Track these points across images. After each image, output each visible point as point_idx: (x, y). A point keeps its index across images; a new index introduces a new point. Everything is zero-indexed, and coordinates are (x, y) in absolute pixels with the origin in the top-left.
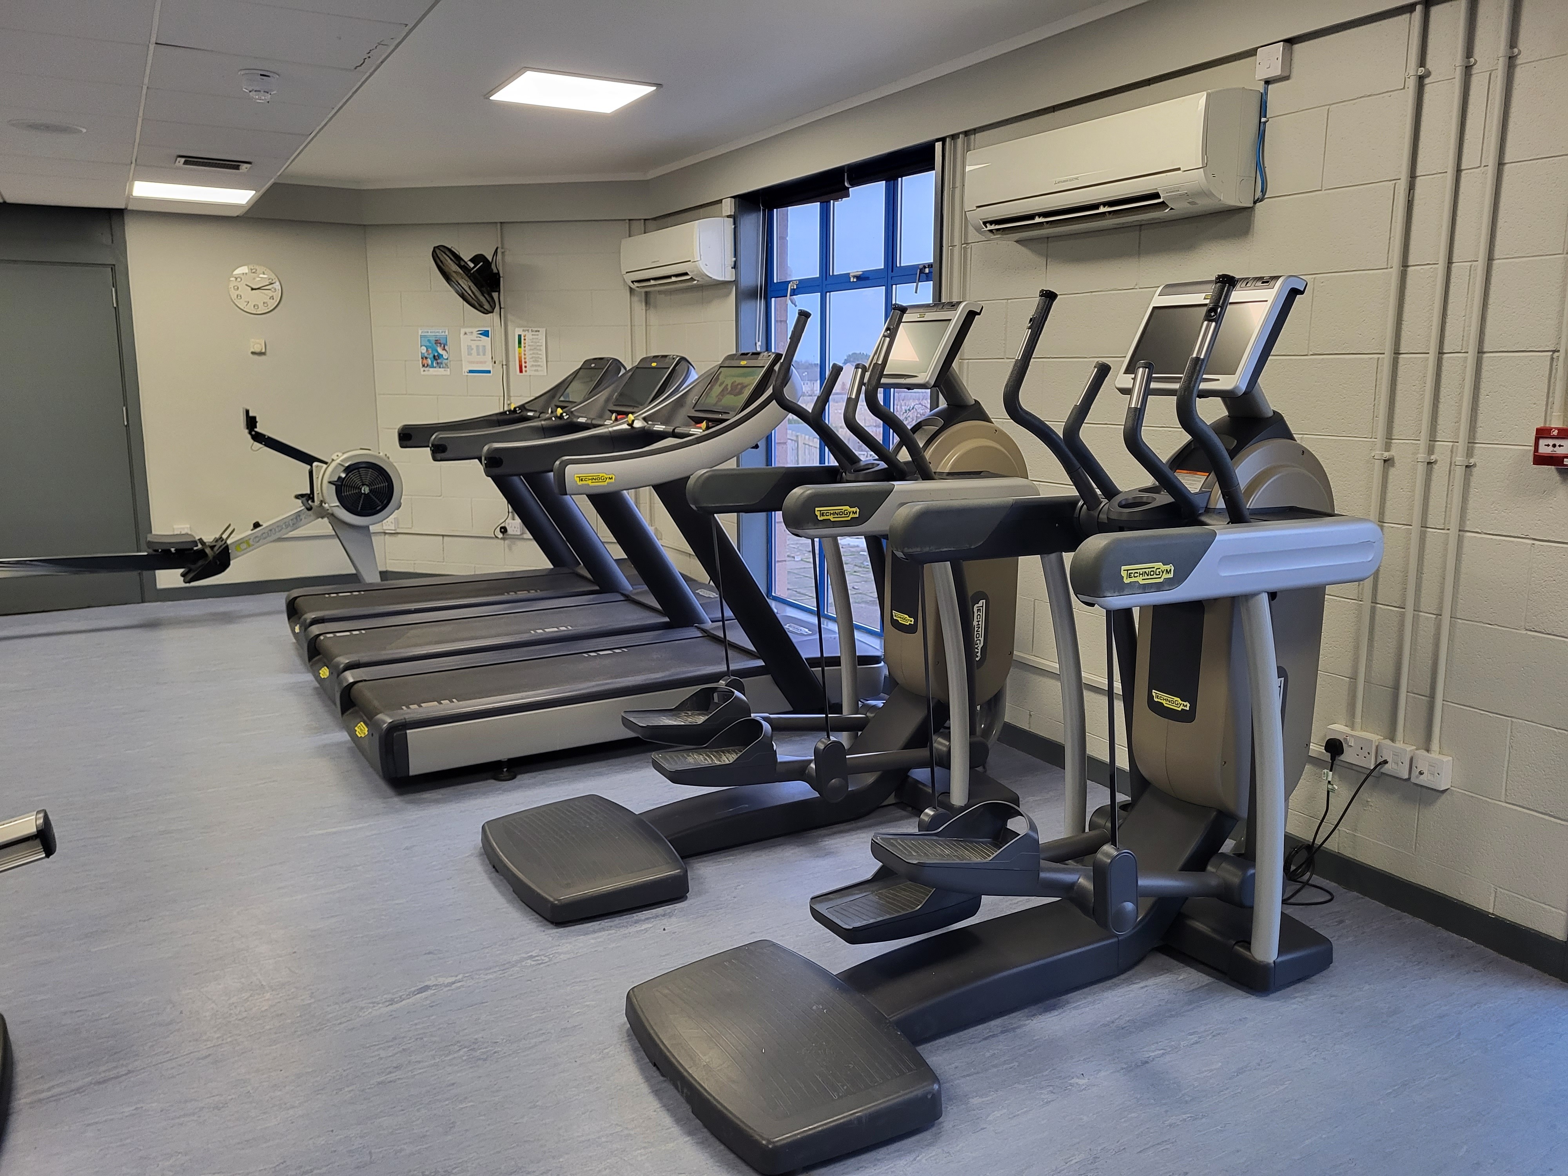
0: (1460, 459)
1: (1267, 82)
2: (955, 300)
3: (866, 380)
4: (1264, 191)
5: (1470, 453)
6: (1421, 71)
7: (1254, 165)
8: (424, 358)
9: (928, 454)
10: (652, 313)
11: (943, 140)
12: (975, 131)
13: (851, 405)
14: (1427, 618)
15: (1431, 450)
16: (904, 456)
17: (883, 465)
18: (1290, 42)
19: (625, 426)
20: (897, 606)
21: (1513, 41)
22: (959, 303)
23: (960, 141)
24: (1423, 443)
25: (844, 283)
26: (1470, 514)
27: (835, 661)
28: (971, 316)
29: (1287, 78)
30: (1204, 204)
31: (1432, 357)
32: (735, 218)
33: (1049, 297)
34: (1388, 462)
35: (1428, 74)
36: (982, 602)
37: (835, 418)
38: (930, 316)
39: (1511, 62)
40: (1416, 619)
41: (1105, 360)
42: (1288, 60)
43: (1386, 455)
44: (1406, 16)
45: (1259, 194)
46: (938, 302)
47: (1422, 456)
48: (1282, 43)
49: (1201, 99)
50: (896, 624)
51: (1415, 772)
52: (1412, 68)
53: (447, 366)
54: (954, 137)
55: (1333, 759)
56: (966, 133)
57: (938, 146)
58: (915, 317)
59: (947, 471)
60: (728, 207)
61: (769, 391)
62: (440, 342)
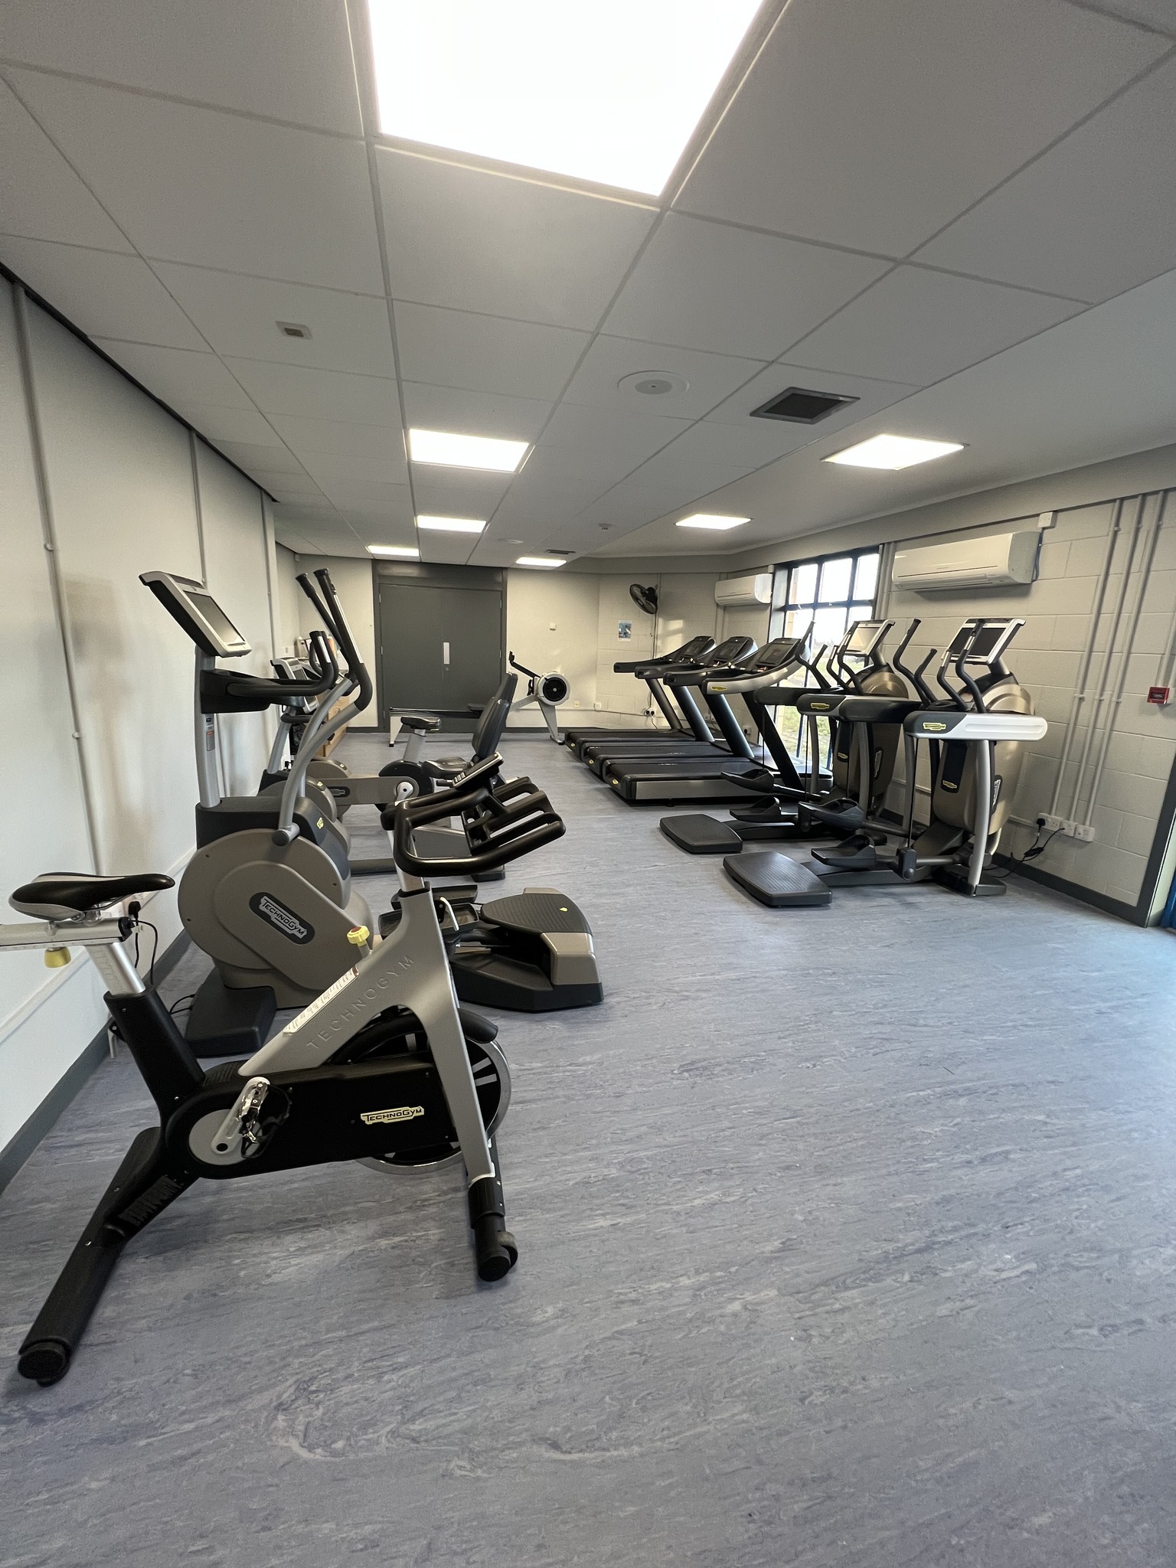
0: (1114, 699)
1: (1044, 529)
2: (882, 619)
3: (838, 651)
4: (1037, 576)
5: (1119, 696)
6: (1116, 529)
7: (1032, 568)
8: (620, 633)
9: (863, 685)
10: (727, 615)
11: (883, 544)
12: (900, 541)
13: (830, 662)
14: (1092, 767)
15: (1101, 695)
16: (852, 685)
17: (841, 689)
18: (1055, 512)
19: (727, 668)
20: (840, 751)
21: (1160, 517)
22: (884, 620)
23: (892, 545)
24: (1099, 691)
25: (825, 605)
26: (1117, 723)
27: (809, 775)
28: (889, 626)
29: (1053, 527)
30: (1006, 581)
31: (1107, 654)
32: (774, 574)
33: (917, 622)
34: (1081, 699)
35: (1120, 530)
36: (880, 752)
37: (821, 667)
38: (870, 625)
39: (1158, 528)
40: (1086, 768)
41: (934, 648)
42: (1054, 520)
43: (1081, 696)
44: (1111, 504)
45: (1034, 578)
46: (874, 620)
47: (1097, 697)
48: (1051, 513)
49: (1010, 536)
50: (840, 759)
51: (1077, 833)
52: (1112, 528)
53: (629, 637)
54: (889, 543)
55: (1040, 827)
56: (896, 542)
57: (881, 546)
58: (864, 625)
59: (870, 693)
60: (771, 569)
61: (794, 656)
62: (628, 627)
